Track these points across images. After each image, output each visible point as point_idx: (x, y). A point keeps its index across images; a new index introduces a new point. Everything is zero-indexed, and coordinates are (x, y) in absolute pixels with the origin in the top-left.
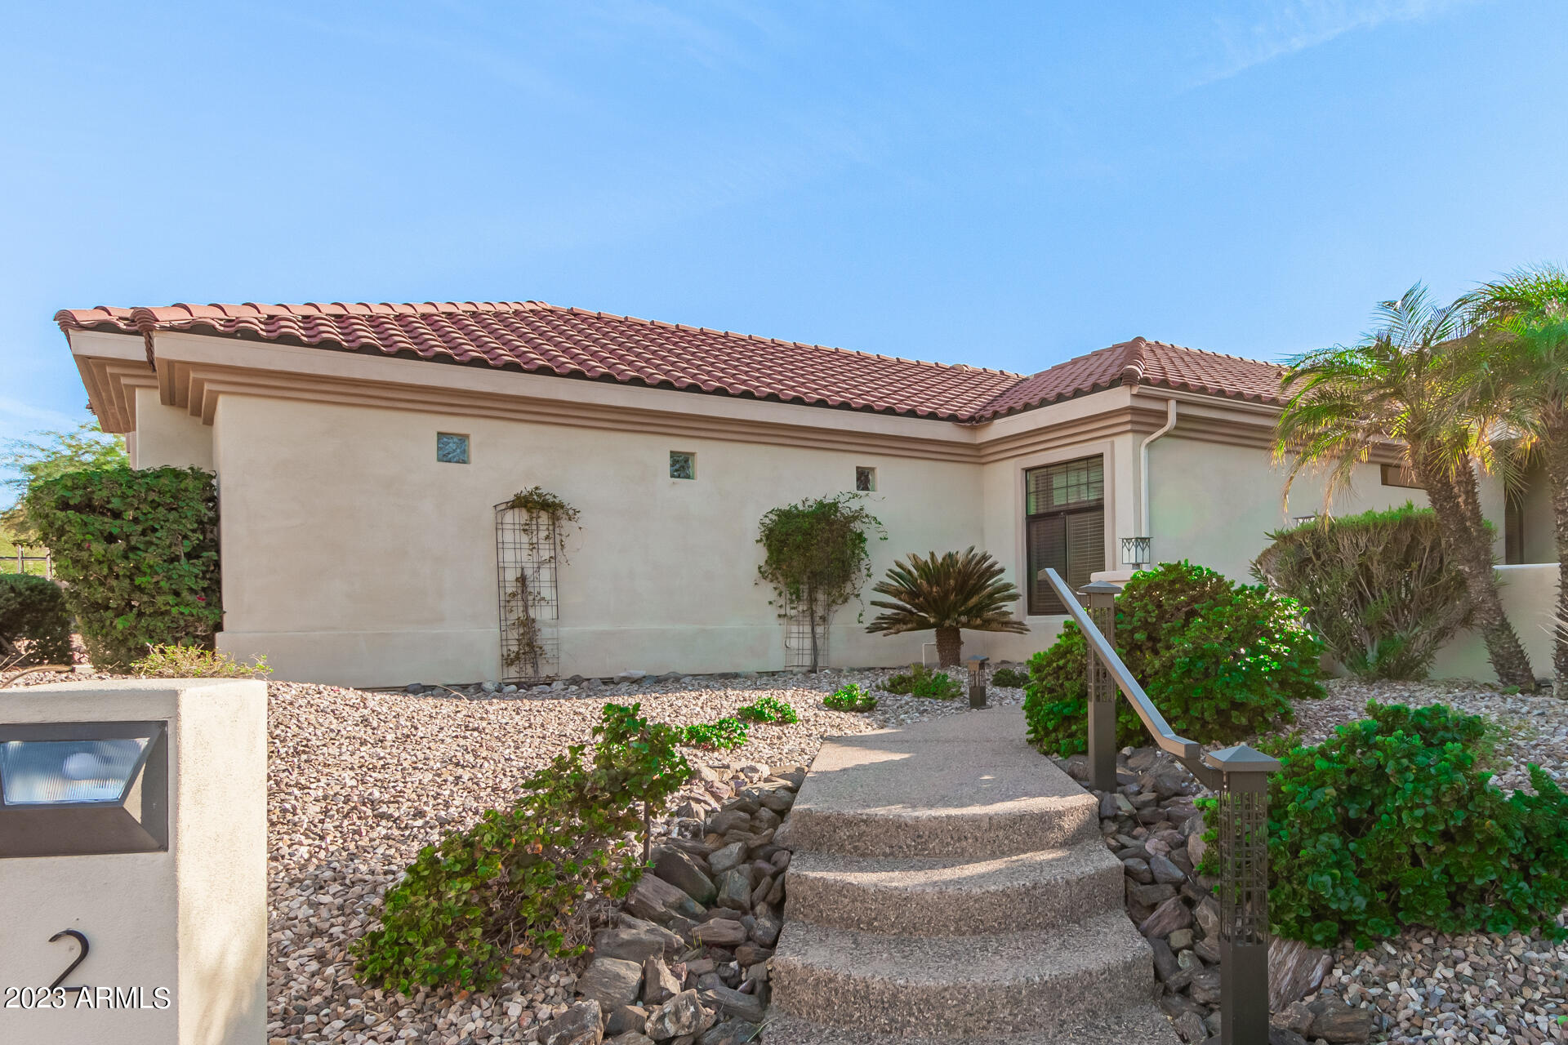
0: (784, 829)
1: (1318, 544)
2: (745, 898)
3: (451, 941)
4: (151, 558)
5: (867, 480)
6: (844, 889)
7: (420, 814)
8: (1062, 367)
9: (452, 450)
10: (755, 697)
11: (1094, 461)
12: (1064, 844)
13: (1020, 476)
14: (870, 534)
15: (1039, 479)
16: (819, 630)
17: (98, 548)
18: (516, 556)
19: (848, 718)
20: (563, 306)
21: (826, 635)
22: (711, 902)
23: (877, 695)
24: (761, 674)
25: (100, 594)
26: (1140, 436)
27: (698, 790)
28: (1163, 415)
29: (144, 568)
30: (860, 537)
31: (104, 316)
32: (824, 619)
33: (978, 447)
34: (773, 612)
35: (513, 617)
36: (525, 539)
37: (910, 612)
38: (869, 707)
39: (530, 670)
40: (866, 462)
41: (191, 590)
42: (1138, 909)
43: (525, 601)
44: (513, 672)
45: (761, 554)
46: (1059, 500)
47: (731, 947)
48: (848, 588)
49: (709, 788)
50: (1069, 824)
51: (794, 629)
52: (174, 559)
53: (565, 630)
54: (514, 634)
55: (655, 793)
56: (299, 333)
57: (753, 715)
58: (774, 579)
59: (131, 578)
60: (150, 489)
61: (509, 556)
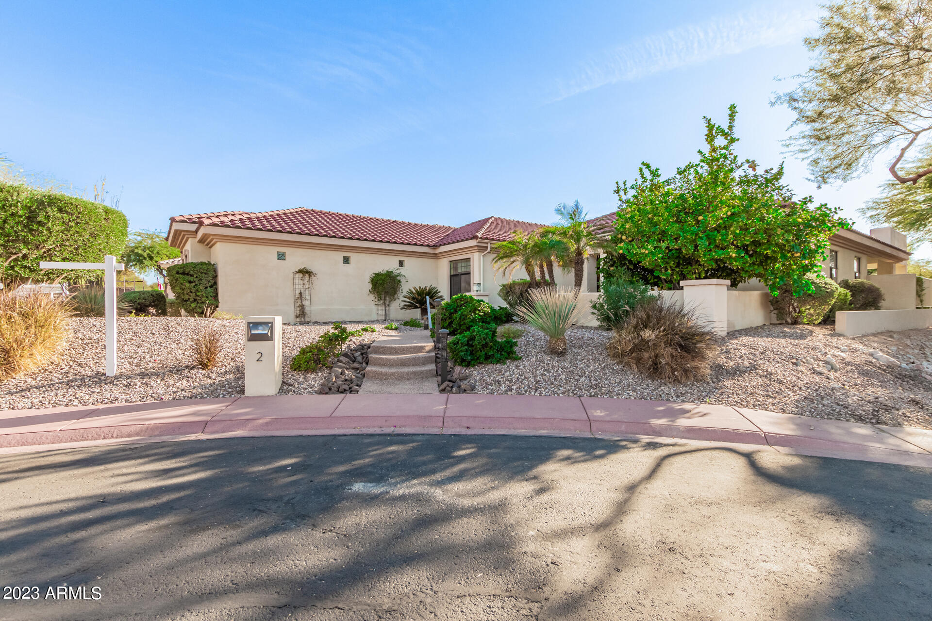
0: (369, 350)
1: (511, 288)
2: (361, 361)
3: (308, 363)
4: (201, 287)
5: (402, 264)
6: (380, 358)
7: (294, 346)
8: (469, 225)
9: (281, 256)
10: (365, 326)
11: (468, 260)
12: (426, 352)
13: (448, 263)
14: (403, 280)
15: (454, 264)
16: (387, 308)
17: (188, 285)
18: (299, 287)
19: (391, 331)
20: (310, 208)
21: (389, 310)
22: (354, 362)
23: (399, 326)
24: (369, 321)
25: (187, 297)
26: (480, 253)
27: (352, 343)
28: (487, 247)
29: (199, 290)
30: (399, 281)
31: (182, 218)
32: (388, 305)
33: (436, 254)
34: (374, 303)
35: (298, 304)
36: (302, 282)
37: (413, 304)
38: (396, 329)
39: (303, 319)
40: (402, 258)
41: (211, 296)
42: (437, 363)
43: (301, 299)
44: (298, 320)
45: (370, 286)
46: (460, 271)
47: (357, 369)
48: (396, 296)
49: (354, 342)
50: (427, 349)
51: (380, 308)
52: (206, 288)
53: (313, 308)
54: (298, 309)
55: (343, 340)
56: (240, 225)
57: (365, 330)
58: (374, 293)
59: (195, 293)
60: (201, 268)
61: (297, 287)
